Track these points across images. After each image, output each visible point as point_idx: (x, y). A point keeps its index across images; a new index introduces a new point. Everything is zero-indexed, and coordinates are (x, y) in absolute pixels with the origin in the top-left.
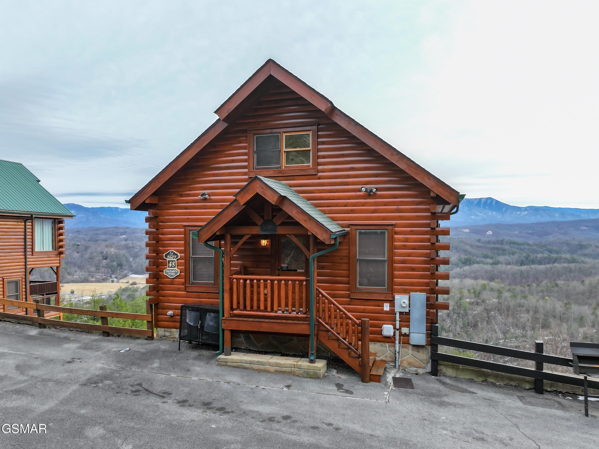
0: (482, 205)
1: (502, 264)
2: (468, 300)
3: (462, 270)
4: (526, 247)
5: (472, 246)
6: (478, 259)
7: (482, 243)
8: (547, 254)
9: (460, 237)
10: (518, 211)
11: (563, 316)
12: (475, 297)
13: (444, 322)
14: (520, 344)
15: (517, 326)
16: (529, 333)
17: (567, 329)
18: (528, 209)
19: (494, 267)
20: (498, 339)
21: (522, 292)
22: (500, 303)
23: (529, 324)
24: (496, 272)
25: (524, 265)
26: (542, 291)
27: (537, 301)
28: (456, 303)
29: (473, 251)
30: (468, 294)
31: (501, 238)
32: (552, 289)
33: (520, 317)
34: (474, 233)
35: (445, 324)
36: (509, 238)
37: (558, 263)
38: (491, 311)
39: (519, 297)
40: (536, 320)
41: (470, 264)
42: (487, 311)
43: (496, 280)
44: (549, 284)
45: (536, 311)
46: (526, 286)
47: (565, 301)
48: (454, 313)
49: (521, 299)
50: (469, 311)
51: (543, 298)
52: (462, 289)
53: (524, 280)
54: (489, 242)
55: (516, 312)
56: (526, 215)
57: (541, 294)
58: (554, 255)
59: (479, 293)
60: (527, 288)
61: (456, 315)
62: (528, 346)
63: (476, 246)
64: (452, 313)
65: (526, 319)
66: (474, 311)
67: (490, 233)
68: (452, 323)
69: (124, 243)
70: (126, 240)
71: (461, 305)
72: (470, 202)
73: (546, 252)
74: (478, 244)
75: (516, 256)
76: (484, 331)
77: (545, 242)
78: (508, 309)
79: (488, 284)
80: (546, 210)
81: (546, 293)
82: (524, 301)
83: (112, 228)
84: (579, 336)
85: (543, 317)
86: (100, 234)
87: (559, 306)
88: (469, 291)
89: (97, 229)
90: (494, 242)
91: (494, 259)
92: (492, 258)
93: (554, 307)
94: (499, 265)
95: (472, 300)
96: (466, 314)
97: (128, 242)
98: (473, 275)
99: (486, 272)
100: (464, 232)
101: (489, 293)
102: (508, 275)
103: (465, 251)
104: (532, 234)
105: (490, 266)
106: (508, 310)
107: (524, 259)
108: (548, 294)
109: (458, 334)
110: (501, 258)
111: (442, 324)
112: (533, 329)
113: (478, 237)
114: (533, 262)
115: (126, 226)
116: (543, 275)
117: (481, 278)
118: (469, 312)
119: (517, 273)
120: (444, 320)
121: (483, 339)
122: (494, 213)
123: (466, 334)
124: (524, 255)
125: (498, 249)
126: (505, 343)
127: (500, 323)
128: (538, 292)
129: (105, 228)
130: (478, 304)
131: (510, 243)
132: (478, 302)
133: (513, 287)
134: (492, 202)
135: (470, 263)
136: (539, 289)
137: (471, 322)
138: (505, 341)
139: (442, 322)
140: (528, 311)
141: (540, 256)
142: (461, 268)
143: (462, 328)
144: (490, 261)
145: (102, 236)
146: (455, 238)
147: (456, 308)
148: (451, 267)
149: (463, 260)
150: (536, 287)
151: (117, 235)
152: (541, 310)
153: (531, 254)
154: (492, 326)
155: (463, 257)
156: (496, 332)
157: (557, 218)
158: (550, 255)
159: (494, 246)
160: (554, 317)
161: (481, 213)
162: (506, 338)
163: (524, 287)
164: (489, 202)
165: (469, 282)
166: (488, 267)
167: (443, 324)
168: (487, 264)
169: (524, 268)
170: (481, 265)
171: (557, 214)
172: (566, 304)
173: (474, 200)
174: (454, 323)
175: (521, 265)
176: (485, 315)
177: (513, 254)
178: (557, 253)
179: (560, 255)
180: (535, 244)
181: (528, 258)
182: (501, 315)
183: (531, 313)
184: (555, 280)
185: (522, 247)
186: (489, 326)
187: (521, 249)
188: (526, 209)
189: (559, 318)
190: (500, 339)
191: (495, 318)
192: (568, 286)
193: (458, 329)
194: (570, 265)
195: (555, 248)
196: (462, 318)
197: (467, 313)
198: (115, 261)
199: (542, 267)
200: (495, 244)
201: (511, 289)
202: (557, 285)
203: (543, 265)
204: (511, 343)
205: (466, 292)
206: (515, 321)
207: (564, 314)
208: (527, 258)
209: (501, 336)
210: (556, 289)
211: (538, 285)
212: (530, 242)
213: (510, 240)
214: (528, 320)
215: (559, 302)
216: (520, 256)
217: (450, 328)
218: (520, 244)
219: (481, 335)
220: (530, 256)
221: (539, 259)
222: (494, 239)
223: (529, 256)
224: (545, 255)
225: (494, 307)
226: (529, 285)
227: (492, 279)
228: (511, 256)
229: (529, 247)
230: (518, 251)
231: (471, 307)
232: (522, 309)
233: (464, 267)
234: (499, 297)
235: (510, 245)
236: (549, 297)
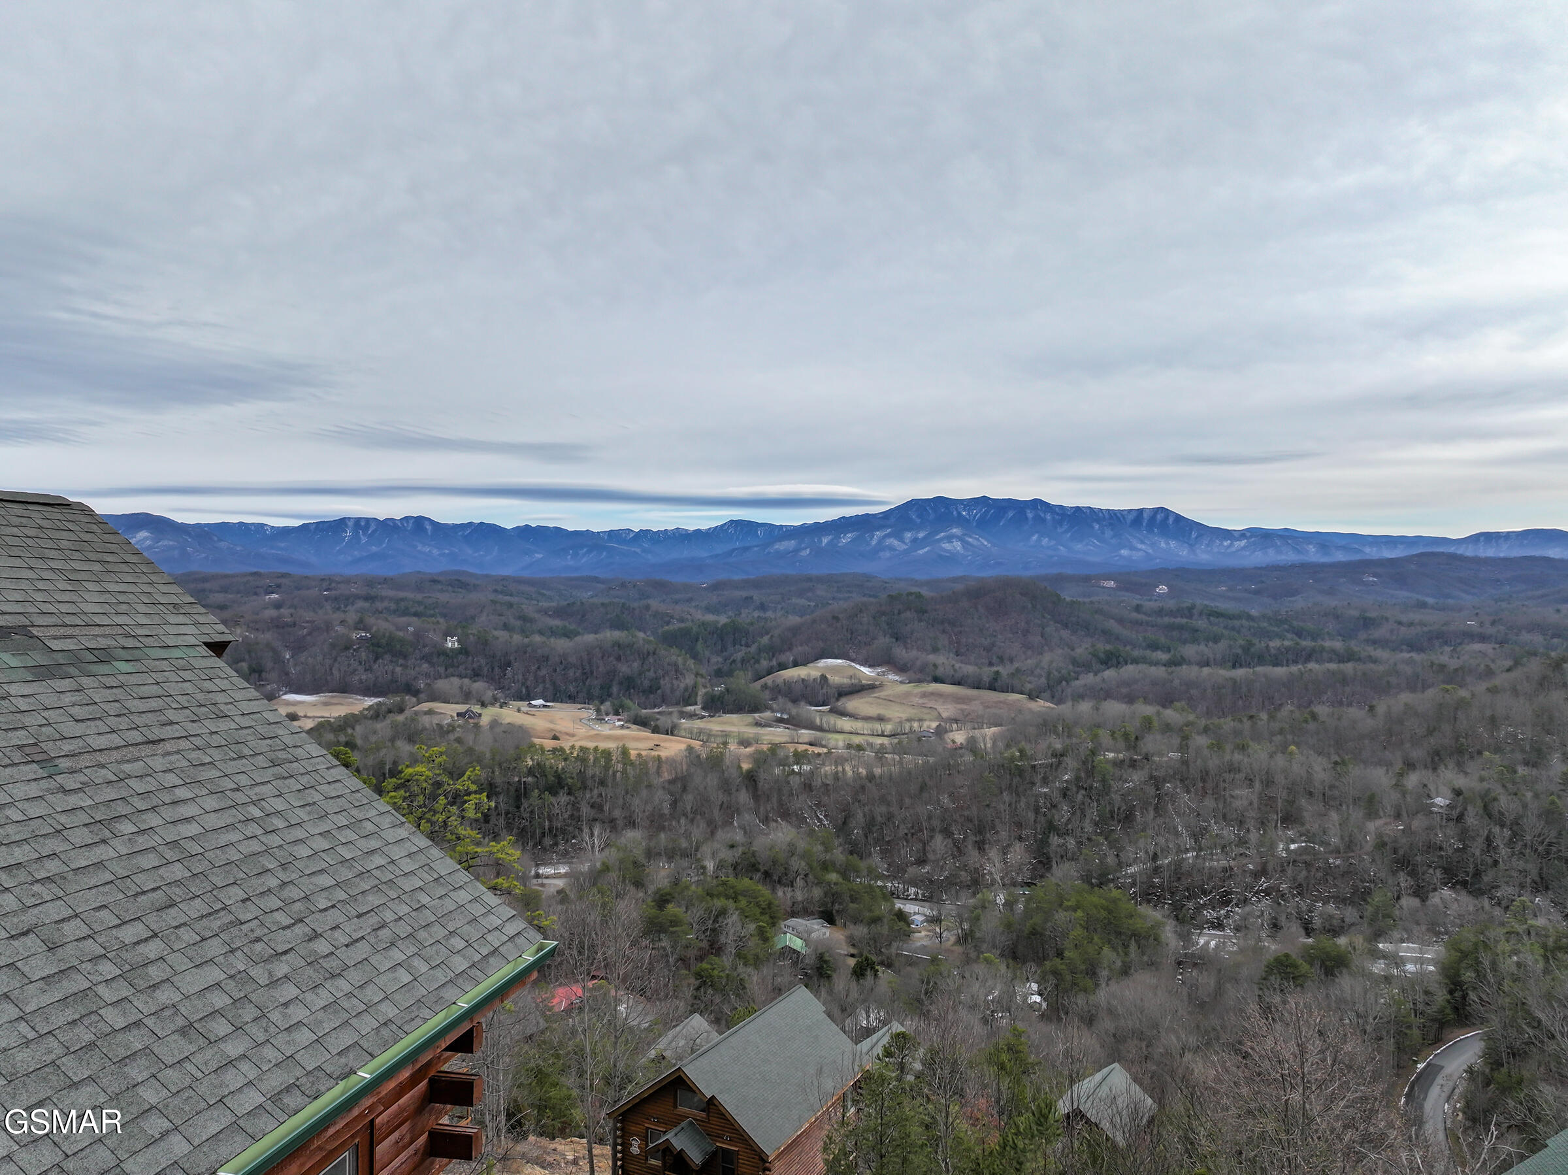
0: (1144, 524)
1: (1189, 663)
2: (1111, 755)
3: (1098, 678)
4: (1244, 622)
5: (1121, 621)
6: (1136, 653)
7: (1145, 614)
8: (1292, 640)
9: (1095, 599)
10: (1225, 539)
11: (1330, 793)
12: (1128, 748)
13: (1054, 811)
14: (1232, 863)
15: (1224, 817)
16: (1253, 837)
17: (1340, 824)
18: (1248, 534)
19: (1172, 672)
20: (1181, 850)
21: (1237, 733)
22: (1185, 763)
23: (1252, 814)
24: (1177, 682)
25: (1241, 666)
26: (1281, 731)
27: (1271, 756)
28: (1084, 763)
29: (1125, 633)
30: (1111, 742)
31: (1188, 603)
32: (1304, 725)
33: (1232, 797)
34: (1127, 590)
35: (1056, 817)
36: (1206, 602)
37: (1317, 661)
38: (1165, 781)
39: (1228, 747)
40: (1268, 801)
41: (1118, 665)
42: (1157, 782)
43: (1177, 704)
44: (1297, 715)
45: (1268, 782)
46: (1245, 720)
47: (1336, 758)
48: (1079, 788)
49: (1233, 752)
50: (1112, 782)
51: (1284, 748)
52: (1099, 727)
53: (1240, 702)
54: (1160, 612)
55: (1222, 785)
56: (1243, 548)
57: (1278, 739)
58: (1307, 643)
59: (1137, 738)
60: (1247, 724)
61: (1083, 792)
62: (1251, 867)
63: (1131, 622)
64: (1075, 789)
65: (1245, 803)
66: (1126, 781)
67: (1162, 589)
68: (1074, 814)
69: (272, 613)
70: (278, 605)
71: (1093, 767)
72: (1117, 517)
73: (1289, 636)
74: (1135, 615)
75: (1222, 645)
76: (1150, 832)
77: (1287, 612)
78: (1205, 775)
79: (1158, 713)
80: (1288, 537)
81: (1290, 737)
82: (1241, 757)
83: (244, 575)
84: (1367, 841)
85: (1284, 794)
86: (211, 591)
87: (1320, 770)
88: (1113, 734)
89: (205, 579)
90: (1171, 611)
91: (1172, 652)
92: (1169, 650)
93: (1308, 771)
94: (1184, 667)
95: (1121, 756)
96: (1106, 789)
97: (282, 610)
98: (1124, 690)
99: (1154, 683)
100: (1104, 587)
101: (1159, 737)
102: (1205, 690)
103: (1106, 633)
104: (1257, 592)
105: (1164, 668)
106: (1204, 780)
107: (1239, 651)
108: (1296, 738)
109: (1089, 839)
110: (1190, 651)
111: (1049, 816)
112: (1262, 823)
113: (1136, 600)
114: (1261, 659)
115: (284, 569)
116: (1283, 689)
117: (1141, 700)
118: (1115, 785)
119: (1224, 687)
120: (1054, 806)
121: (1147, 852)
122: (1173, 544)
123: (1106, 839)
124: (1241, 642)
125: (1181, 628)
126: (1200, 861)
127: (1185, 811)
128: (1273, 734)
129: (226, 576)
130: (1133, 764)
131: (1209, 615)
132: (1135, 761)
133: (1216, 721)
134: (1167, 518)
135: (1119, 663)
136: (1276, 726)
137: (1119, 809)
138: (1197, 856)
139: (1049, 810)
140: (1250, 781)
141: (1275, 644)
142: (1096, 674)
143: (1096, 824)
144: (1163, 656)
145: (216, 595)
146: (1084, 603)
147: (1083, 775)
148: (1075, 672)
149: (1102, 655)
150: (1269, 720)
151: (256, 594)
152: (1280, 779)
153: (1256, 641)
154: (1167, 820)
155: (1103, 647)
156: (1177, 834)
157: (1313, 555)
158: (1297, 644)
159: (1172, 620)
160: (1311, 794)
161: (1142, 542)
162: (1201, 849)
163: (1241, 721)
164: (1159, 517)
165: (1114, 708)
166: (1159, 672)
167: (1053, 816)
168: (1156, 663)
169: (1240, 673)
170: (1141, 667)
171: (1311, 547)
172: (1336, 763)
173: (1126, 513)
174: (1078, 813)
175: (1234, 667)
176: (1151, 791)
177: (1216, 639)
178: (1314, 636)
179: (1320, 642)
180: (1264, 616)
181: (1249, 649)
182: (1188, 792)
183: (1257, 785)
184: (1310, 703)
185: (1237, 623)
186: (1159, 820)
187: (1233, 629)
188: (1243, 534)
189: (1321, 796)
190: (1187, 851)
191: (1173, 798)
192: (1339, 719)
193: (1089, 828)
194: (1342, 666)
195: (1310, 626)
196: (1098, 801)
197: (1110, 787)
198: (244, 660)
199: (1280, 671)
200: (1175, 617)
201: (1211, 727)
202: (1314, 716)
203: (1282, 666)
204: (1212, 860)
205: (1104, 737)
206: (1221, 806)
207: (1331, 787)
208: (1246, 650)
209: (1189, 842)
210: (1312, 726)
211: (1272, 717)
212: (1254, 612)
213: (1207, 606)
214: (1251, 804)
215: (1320, 759)
216: (1230, 647)
217: (1070, 826)
218: (1231, 617)
219: (1141, 843)
220: (1254, 644)
221: (1273, 651)
222: (1171, 604)
223: (1251, 644)
224: (1286, 643)
225: (1171, 772)
226: (1251, 717)
227: (1167, 700)
228: (1210, 644)
229: (1252, 624)
230: (1226, 632)
231: (1118, 773)
232: (1237, 776)
233: (1104, 671)
234: (1183, 748)
235: (1208, 619)
236: (1298, 745)
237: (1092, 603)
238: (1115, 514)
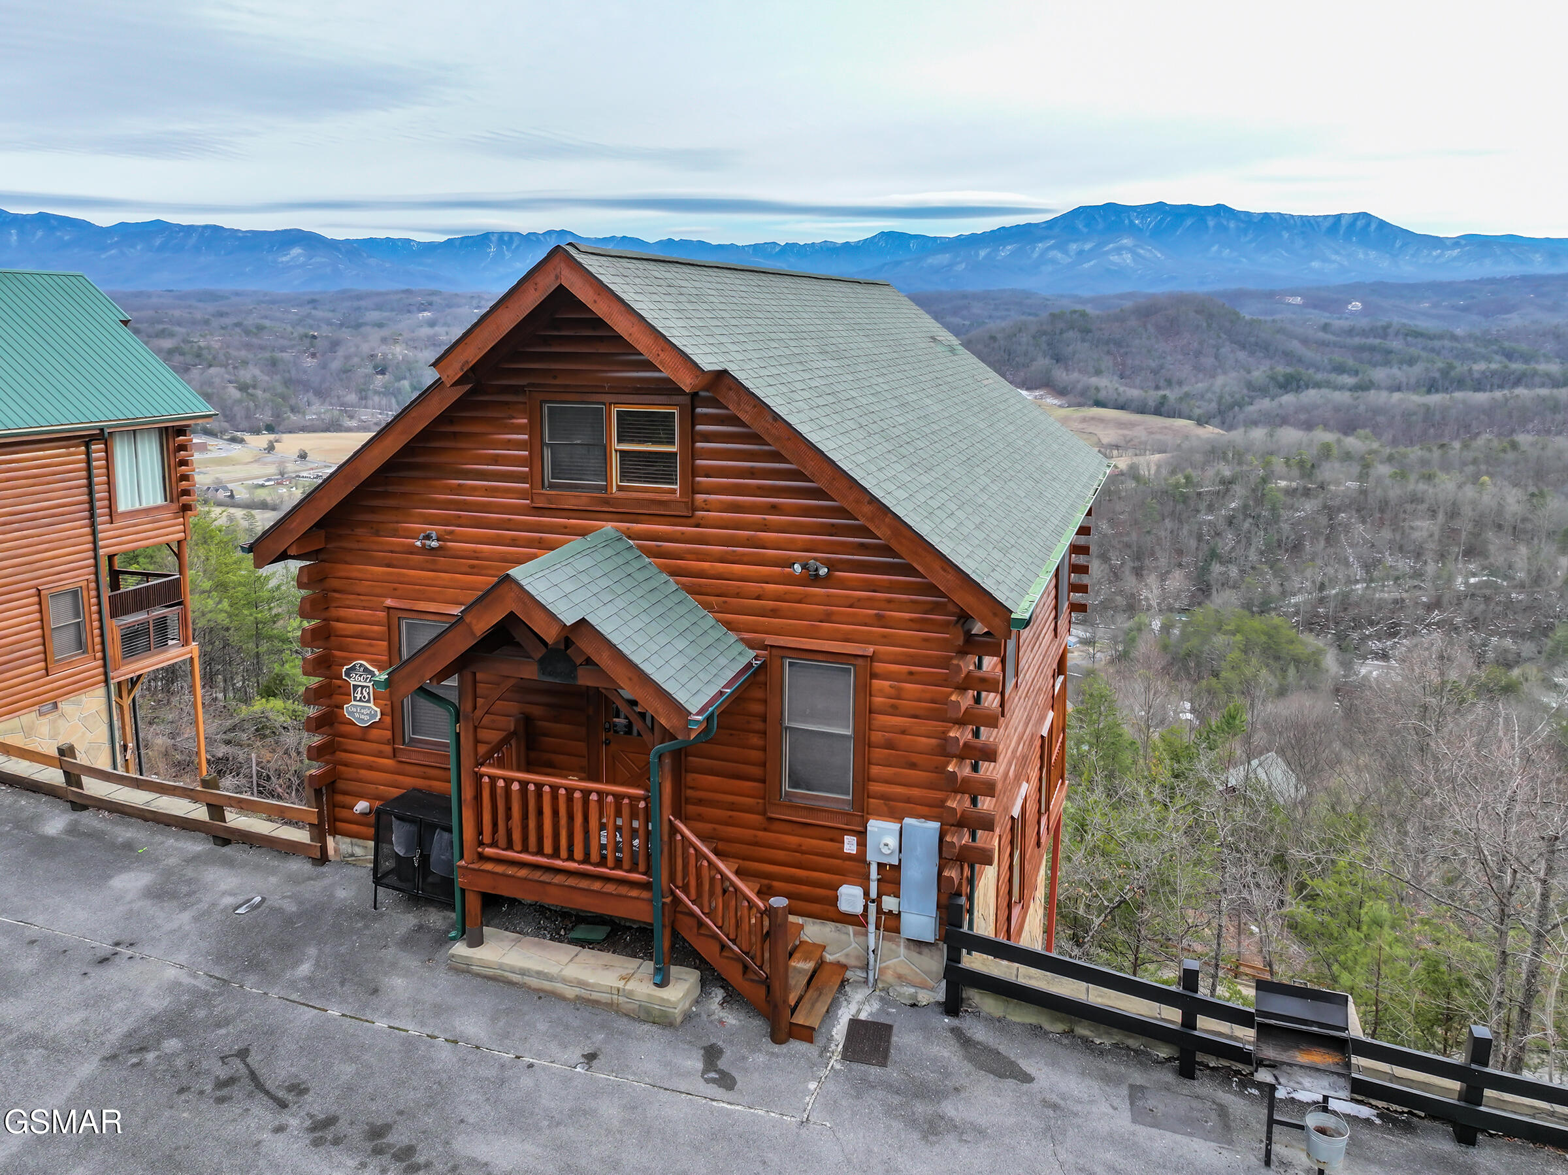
0: (1341, 232)
1: (1379, 388)
2: (1283, 484)
3: (1275, 403)
4: (1447, 343)
5: (1305, 341)
6: (1319, 377)
7: (1334, 334)
8: (1500, 362)
9: (1278, 317)
10: (1435, 248)
11: (1522, 526)
12: (1302, 477)
13: (1217, 539)
14: (1405, 595)
15: (1401, 549)
16: (1431, 568)
17: (1529, 558)
18: (1463, 242)
19: (1358, 398)
20: (1351, 581)
21: (1424, 462)
22: (1363, 492)
23: (1432, 545)
24: (1362, 408)
25: (1437, 391)
26: (1475, 461)
27: (1460, 487)
28: (1254, 490)
29: (1309, 354)
30: (1285, 469)
31: (1383, 321)
32: (1502, 455)
33: (1412, 528)
34: (1315, 307)
35: (1220, 545)
36: (1405, 321)
37: (1527, 386)
38: (1339, 510)
39: (1413, 478)
40: (1450, 534)
41: (1298, 389)
42: (1330, 511)
43: (1361, 432)
44: (1495, 443)
45: (1454, 513)
46: (1435, 449)
47: (1532, 489)
48: (1246, 516)
49: (1417, 482)
50: (1282, 511)
51: (1475, 479)
52: (1272, 454)
53: (1432, 430)
54: (1350, 332)
55: (1402, 516)
56: (1455, 259)
57: (1470, 469)
58: (1517, 366)
59: (1313, 466)
60: (1437, 453)
61: (1251, 520)
62: (1424, 599)
63: (1316, 343)
64: (1241, 517)
65: (1425, 534)
66: (1297, 510)
67: (1356, 305)
68: (1239, 542)
69: (426, 331)
70: (432, 324)
71: (1263, 495)
72: (1311, 225)
73: (1498, 358)
74: (1321, 335)
75: (1417, 370)
76: (1319, 562)
77: (1498, 331)
78: (1384, 505)
79: (1339, 441)
80: (1511, 244)
81: (1483, 467)
82: (1426, 487)
83: (396, 292)
84: (1557, 577)
85: (1470, 527)
86: (366, 309)
87: (1514, 501)
88: (1287, 461)
89: (359, 297)
90: (1364, 330)
91: (1360, 375)
92: (1356, 373)
93: (1499, 504)
94: (1372, 392)
95: (1294, 484)
96: (1276, 518)
97: (436, 328)
98: (1303, 417)
99: (1337, 409)
100: (1289, 304)
101: (1337, 465)
102: (1393, 417)
103: (1288, 356)
104: (1465, 309)
105: (1348, 394)
106: (1382, 511)
107: (1437, 375)
108: (1490, 469)
109: (1253, 568)
110: (1379, 374)
111: (1212, 544)
112: (1442, 556)
113: (1323, 317)
114: (1461, 384)
115: (433, 286)
116: (1482, 417)
117: (1321, 426)
118: (1284, 514)
119: (1415, 414)
120: (1218, 534)
121: (1313, 582)
122: (1373, 254)
123: (1271, 568)
124: (1440, 365)
125: (1372, 349)
126: (1368, 592)
127: (1359, 542)
128: (1465, 464)
129: (379, 294)
130: (1307, 493)
131: (1407, 335)
132: (1309, 489)
133: (1402, 449)
134: (1368, 225)
135: (1299, 387)
136: (1469, 455)
137: (1287, 538)
138: (1367, 587)
139: (1213, 537)
140: (1433, 513)
141: (1479, 367)
142: (1273, 399)
143: (1262, 553)
144: (1349, 380)
145: (372, 312)
146: (1266, 322)
147: (1251, 503)
148: (1249, 397)
149: (1281, 379)
150: (1462, 449)
151: (409, 311)
152: (1467, 511)
153: (1457, 363)
154: (1338, 550)
155: (1282, 369)
156: (1347, 564)
157: (1539, 266)
158: (1506, 367)
159: (1364, 341)
160: (1500, 527)
161: (1337, 253)
162: (1372, 580)
163: (1430, 450)
164: (1360, 224)
165: (1290, 435)
166: (1342, 397)
167: (1216, 544)
168: (1341, 388)
169: (1435, 399)
170: (1325, 391)
171: (1537, 256)
172: (1533, 495)
173: (1321, 219)
174: (1244, 541)
175: (1429, 392)
176: (1323, 520)
177: (1411, 362)
178: (1526, 358)
179: (1533, 365)
180: (1471, 337)
181: (1448, 373)
182: (1364, 522)
183: (1441, 517)
184: (1513, 431)
185: (1437, 344)
186: (1332, 550)
187: (1433, 350)
188: (1457, 242)
189: (1511, 530)
190: (1357, 582)
191: (1347, 528)
192: (1543, 449)
193: (1253, 556)
194: (1555, 391)
195: (1523, 347)
196: (1265, 529)
197: (1279, 516)
198: (405, 378)
199: (1481, 397)
200: (1367, 337)
201: (1396, 456)
202: (1514, 446)
203: (1485, 391)
204: (1383, 591)
205: (1278, 463)
206: (1398, 537)
207: (1524, 520)
208: (1445, 373)
209: (1360, 574)
210: (1511, 456)
211: (1466, 446)
212: (1459, 332)
213: (1404, 325)
214: (1431, 536)
215: (1514, 491)
216: (1427, 369)
217: (1233, 554)
218: (1431, 337)
219: (1308, 573)
220: (1455, 368)
221: (1476, 375)
222: (1364, 323)
223: (1451, 367)
224: (1493, 366)
225: (1347, 501)
226: (1442, 446)
227: (1349, 427)
228: (1405, 367)
229: (1455, 344)
230: (1424, 354)
231: (1289, 501)
232: (1419, 507)
233: (1282, 395)
234: (1362, 477)
235: (1405, 339)
236: (1491, 475)
237: (1274, 321)
238: (1309, 221)
